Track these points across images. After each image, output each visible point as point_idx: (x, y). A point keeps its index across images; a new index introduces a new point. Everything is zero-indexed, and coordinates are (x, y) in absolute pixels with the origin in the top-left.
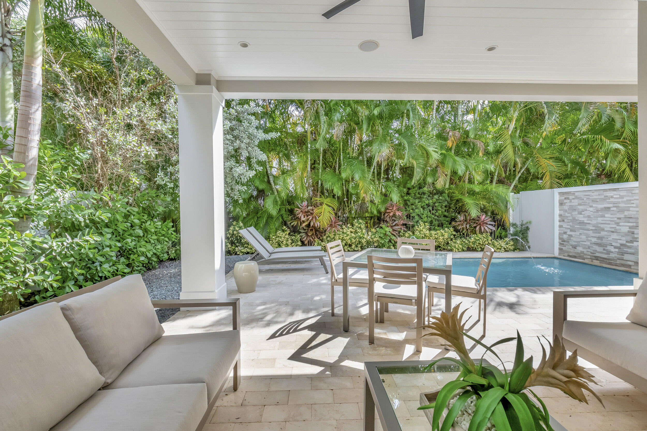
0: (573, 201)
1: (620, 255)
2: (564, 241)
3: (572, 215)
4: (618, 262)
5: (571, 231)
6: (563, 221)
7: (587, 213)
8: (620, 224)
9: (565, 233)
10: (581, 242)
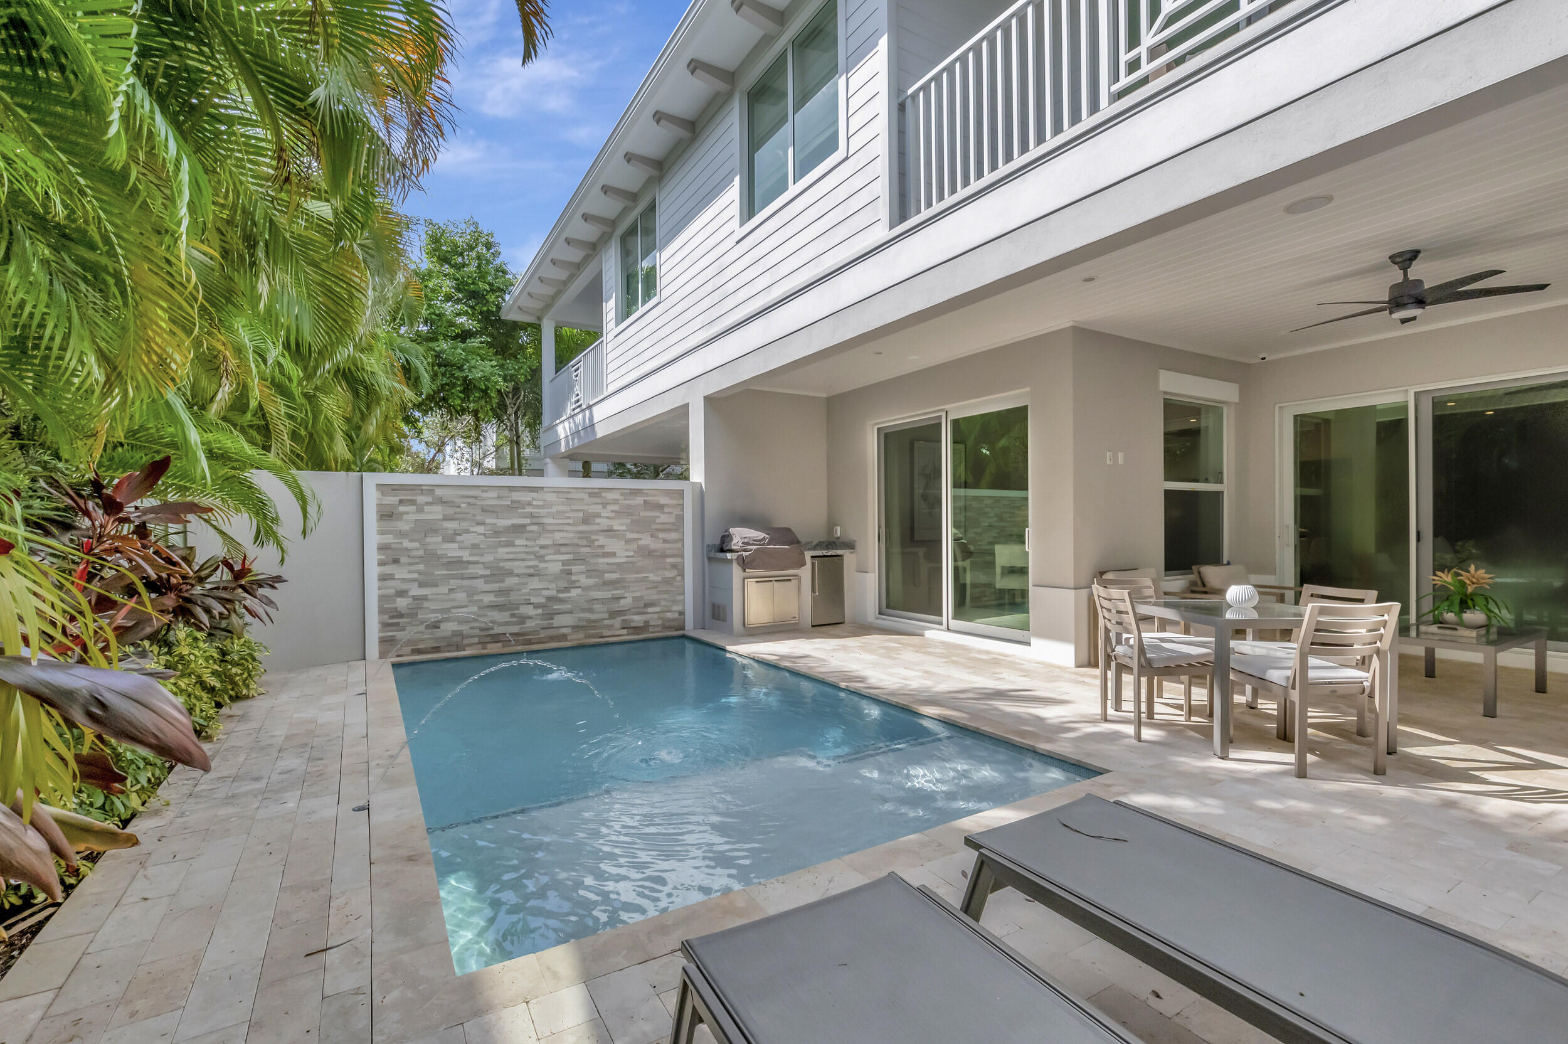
0: (426, 508)
1: (548, 619)
2: (401, 616)
3: (424, 545)
4: (543, 634)
5: (422, 585)
6: (396, 561)
7: (468, 539)
8: (547, 558)
9: (402, 593)
10: (453, 611)
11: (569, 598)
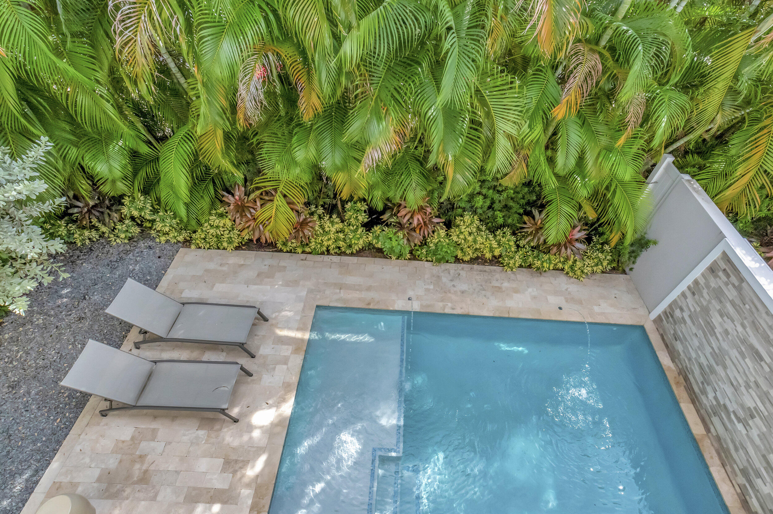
0: (730, 286)
1: (712, 410)
2: (672, 317)
3: (709, 302)
5: (690, 316)
6: (694, 294)
7: (729, 326)
8: (750, 390)
10: (687, 343)
11: (734, 424)
